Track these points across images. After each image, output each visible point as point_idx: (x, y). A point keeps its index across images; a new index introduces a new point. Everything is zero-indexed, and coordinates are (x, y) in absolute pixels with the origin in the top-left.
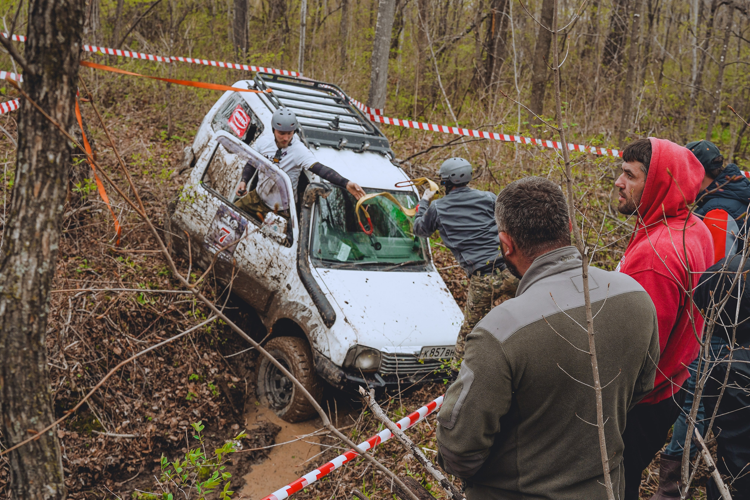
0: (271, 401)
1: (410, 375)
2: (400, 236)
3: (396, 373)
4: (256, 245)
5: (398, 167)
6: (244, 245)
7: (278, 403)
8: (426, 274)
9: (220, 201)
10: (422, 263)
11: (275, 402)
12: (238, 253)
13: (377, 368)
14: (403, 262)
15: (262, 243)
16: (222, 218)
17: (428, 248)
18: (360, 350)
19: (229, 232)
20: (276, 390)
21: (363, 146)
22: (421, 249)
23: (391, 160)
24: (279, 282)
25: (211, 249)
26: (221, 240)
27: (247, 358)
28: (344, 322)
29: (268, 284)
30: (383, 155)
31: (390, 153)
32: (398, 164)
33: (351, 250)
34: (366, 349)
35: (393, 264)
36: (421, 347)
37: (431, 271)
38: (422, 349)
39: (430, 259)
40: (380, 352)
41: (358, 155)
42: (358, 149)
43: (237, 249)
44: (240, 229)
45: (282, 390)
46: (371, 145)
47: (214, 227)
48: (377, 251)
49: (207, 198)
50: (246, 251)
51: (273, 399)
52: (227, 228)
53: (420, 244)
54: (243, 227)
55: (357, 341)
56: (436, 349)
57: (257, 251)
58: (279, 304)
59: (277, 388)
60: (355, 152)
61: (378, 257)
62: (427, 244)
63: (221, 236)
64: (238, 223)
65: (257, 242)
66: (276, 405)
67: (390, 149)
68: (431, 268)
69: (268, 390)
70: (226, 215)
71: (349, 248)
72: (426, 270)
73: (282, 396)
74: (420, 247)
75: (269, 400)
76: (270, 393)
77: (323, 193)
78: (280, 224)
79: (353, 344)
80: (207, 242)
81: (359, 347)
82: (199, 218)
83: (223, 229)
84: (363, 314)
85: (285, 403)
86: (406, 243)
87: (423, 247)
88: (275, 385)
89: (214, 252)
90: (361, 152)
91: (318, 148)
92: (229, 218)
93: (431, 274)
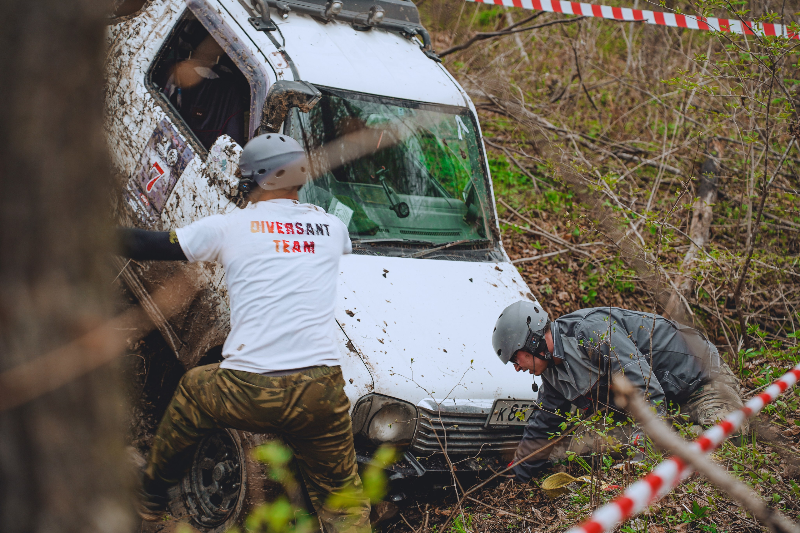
0: (194, 512)
1: (472, 454)
2: (437, 194)
3: (445, 451)
4: (194, 197)
5: (436, 61)
6: (178, 197)
7: (209, 516)
8: (493, 265)
9: (163, 114)
10: (483, 245)
11: (201, 512)
12: (167, 212)
13: (409, 441)
14: (450, 241)
15: (204, 195)
16: (159, 145)
17: (493, 217)
18: (379, 404)
19: (161, 172)
20: (203, 488)
21: (371, 16)
22: (481, 219)
23: (421, 48)
24: (213, 273)
25: (132, 203)
26: (149, 187)
27: (142, 428)
28: (347, 350)
29: (197, 275)
30: (408, 36)
31: (420, 33)
32: (435, 56)
33: (354, 215)
34: (390, 401)
35: (431, 246)
36: (493, 401)
37: (501, 260)
38: (495, 404)
39: (498, 239)
40: (417, 408)
41: (361, 34)
42: (360, 22)
43: (168, 205)
44: (179, 166)
45: (216, 487)
46: (386, 15)
47: (144, 161)
48: (401, 220)
49: (145, 105)
50: (178, 209)
51: (198, 507)
52: (162, 165)
53: (479, 209)
54: (183, 162)
55: (372, 387)
56: (520, 404)
57: (194, 209)
58: (213, 318)
59: (205, 485)
60: (356, 28)
61: (402, 232)
62: (492, 210)
63: (150, 178)
64: (179, 155)
65: (198, 192)
66: (205, 519)
67: (421, 27)
68: (499, 255)
69: (187, 490)
70: (165, 139)
71: (350, 212)
72: (490, 259)
73: (216, 499)
74: (479, 215)
75: (188, 509)
76: (192, 494)
77: (302, 101)
78: (232, 158)
79: (366, 392)
80: (129, 189)
81: (376, 398)
82: (127, 142)
83: (156, 165)
84: (382, 336)
85: (224, 515)
86: (451, 208)
87: (484, 216)
88: (201, 480)
89: (135, 208)
90: (366, 29)
91: (285, 16)
92: (168, 144)
93: (500, 265)
